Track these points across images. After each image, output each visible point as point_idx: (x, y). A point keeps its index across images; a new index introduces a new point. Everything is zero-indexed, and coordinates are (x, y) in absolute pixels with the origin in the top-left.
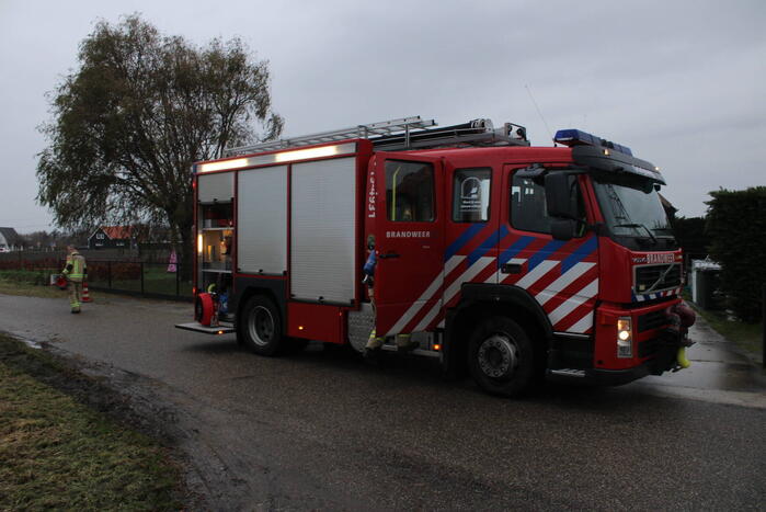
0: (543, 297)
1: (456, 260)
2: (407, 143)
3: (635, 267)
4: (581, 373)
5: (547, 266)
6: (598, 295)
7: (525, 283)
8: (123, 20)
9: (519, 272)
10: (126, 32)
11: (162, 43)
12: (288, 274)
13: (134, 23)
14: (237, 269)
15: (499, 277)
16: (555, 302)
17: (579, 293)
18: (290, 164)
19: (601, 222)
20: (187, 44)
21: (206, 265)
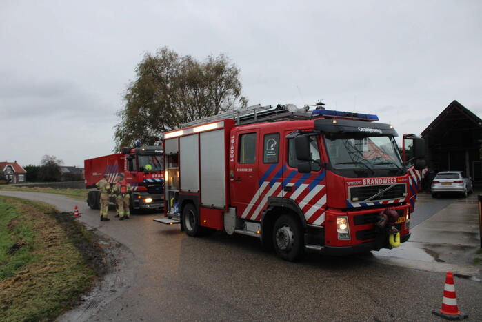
0: (302, 204)
1: (265, 184)
2: (256, 119)
3: (349, 188)
4: (319, 248)
5: (303, 187)
6: (326, 204)
7: (294, 196)
8: (159, 51)
9: (291, 190)
10: (160, 56)
11: (181, 60)
12: (200, 192)
13: (164, 51)
14: (180, 190)
15: (283, 193)
16: (307, 208)
17: (318, 202)
18: (199, 133)
19: (327, 162)
20: (194, 59)
21: (170, 187)
